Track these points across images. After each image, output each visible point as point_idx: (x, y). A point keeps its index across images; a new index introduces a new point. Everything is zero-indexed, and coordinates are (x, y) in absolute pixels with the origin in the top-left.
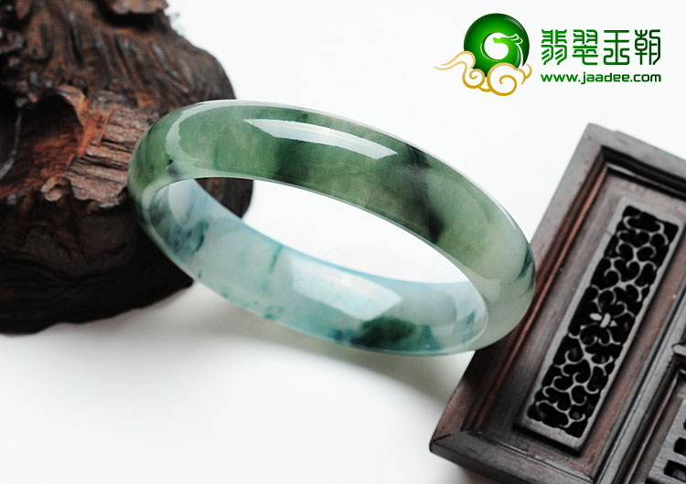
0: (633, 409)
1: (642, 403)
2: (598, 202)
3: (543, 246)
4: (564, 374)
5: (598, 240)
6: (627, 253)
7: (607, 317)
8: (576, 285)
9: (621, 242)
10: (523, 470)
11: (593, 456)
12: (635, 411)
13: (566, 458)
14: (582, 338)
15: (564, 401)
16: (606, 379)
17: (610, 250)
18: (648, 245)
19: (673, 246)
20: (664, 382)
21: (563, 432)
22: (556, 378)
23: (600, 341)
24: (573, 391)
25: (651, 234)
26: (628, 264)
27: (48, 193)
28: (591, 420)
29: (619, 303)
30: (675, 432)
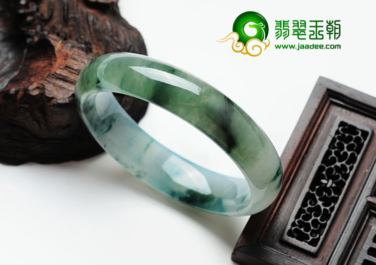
0: (345, 231)
1: (350, 228)
2: (325, 119)
3: (295, 143)
4: (307, 212)
5: (325, 139)
6: (341, 147)
7: (331, 181)
8: (313, 164)
9: (338, 141)
11: (323, 257)
12: (345, 233)
13: (309, 258)
14: (317, 193)
15: (307, 228)
16: (330, 215)
17: (332, 145)
18: (352, 142)
19: (366, 143)
20: (362, 216)
21: (307, 244)
22: (302, 215)
23: (327, 194)
24: (312, 222)
25: (354, 137)
26: (342, 153)
28: (322, 237)
29: (337, 174)
30: (368, 243)
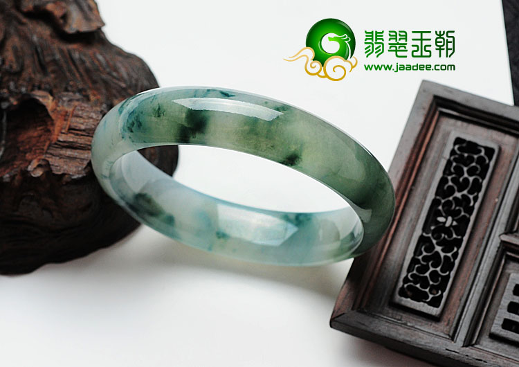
0: (475, 283)
1: (481, 279)
2: (435, 137)
3: (398, 171)
4: (423, 263)
5: (437, 163)
6: (459, 172)
7: (450, 219)
8: (425, 197)
9: (454, 164)
10: (400, 335)
11: (449, 320)
12: (476, 285)
13: (430, 323)
14: (433, 235)
15: (425, 283)
16: (454, 263)
17: (447, 171)
18: (474, 164)
19: (492, 164)
20: (496, 262)
21: (426, 304)
22: (417, 266)
23: (446, 237)
24: (430, 274)
25: (476, 157)
26: (461, 179)
27: (33, 171)
28: (445, 294)
29: (457, 208)
30: (508, 297)
